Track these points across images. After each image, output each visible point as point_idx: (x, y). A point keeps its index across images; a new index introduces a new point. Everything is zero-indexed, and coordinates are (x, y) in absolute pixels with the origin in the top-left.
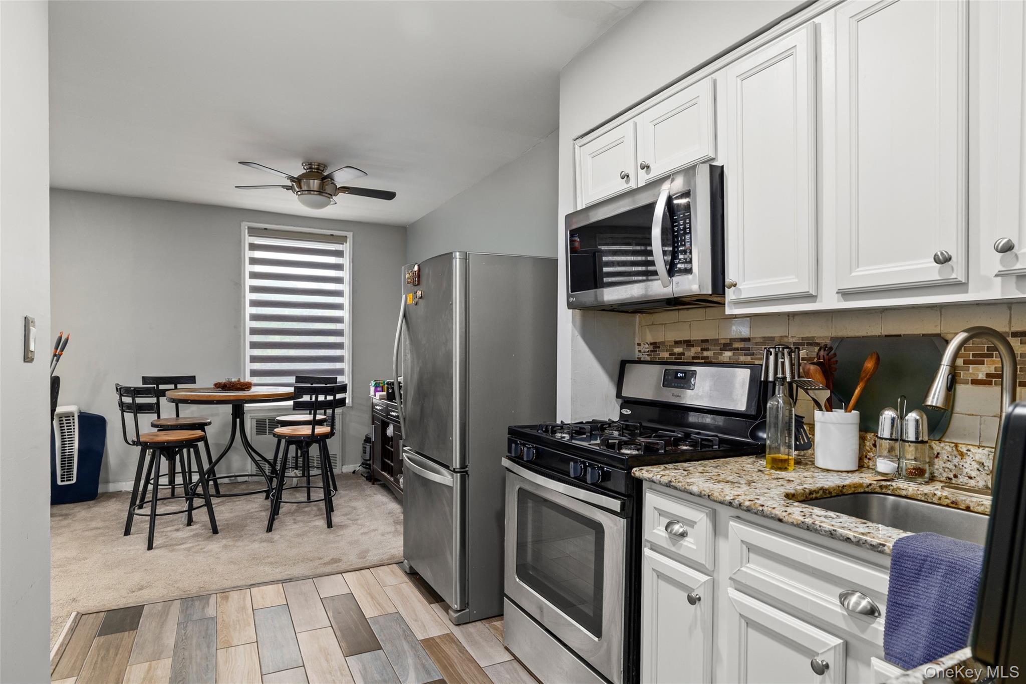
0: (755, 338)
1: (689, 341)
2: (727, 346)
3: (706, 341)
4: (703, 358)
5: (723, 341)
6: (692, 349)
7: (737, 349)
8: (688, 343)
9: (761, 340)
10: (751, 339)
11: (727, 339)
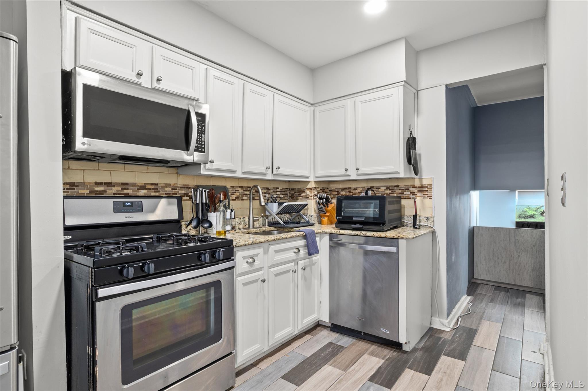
0: (161, 184)
1: (111, 183)
2: (142, 187)
3: (127, 184)
4: (123, 194)
5: (139, 185)
6: (113, 188)
7: (150, 189)
8: (110, 185)
9: (164, 185)
10: (158, 184)
11: (143, 183)
